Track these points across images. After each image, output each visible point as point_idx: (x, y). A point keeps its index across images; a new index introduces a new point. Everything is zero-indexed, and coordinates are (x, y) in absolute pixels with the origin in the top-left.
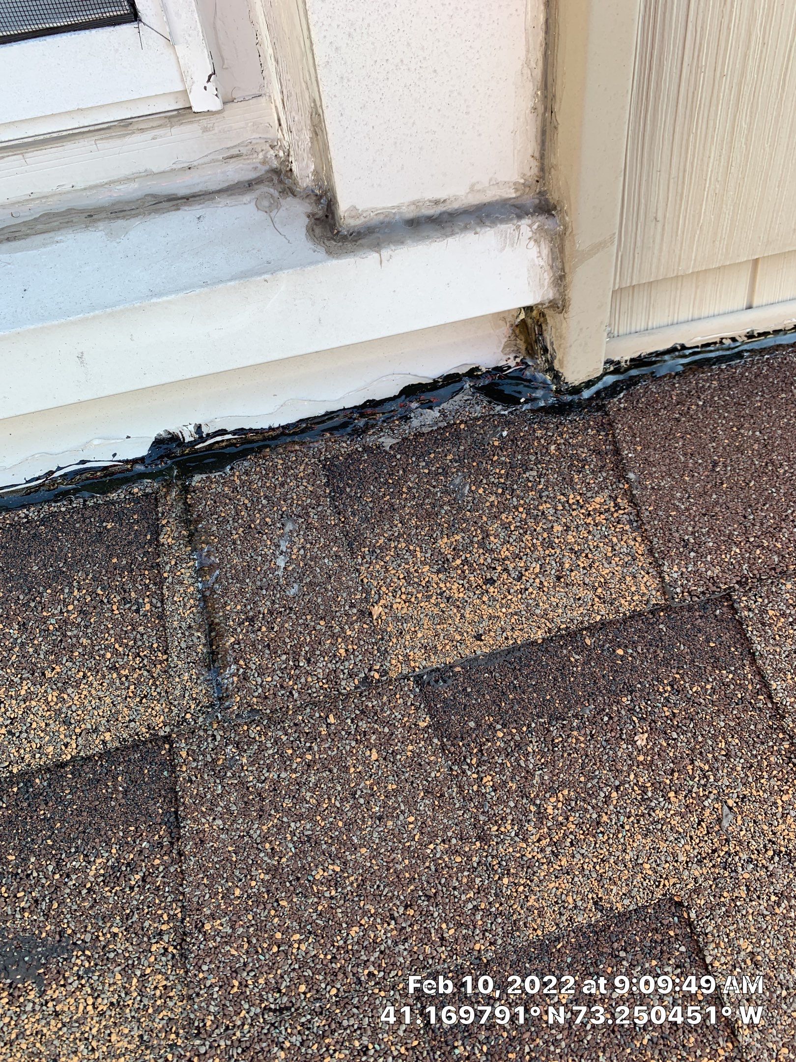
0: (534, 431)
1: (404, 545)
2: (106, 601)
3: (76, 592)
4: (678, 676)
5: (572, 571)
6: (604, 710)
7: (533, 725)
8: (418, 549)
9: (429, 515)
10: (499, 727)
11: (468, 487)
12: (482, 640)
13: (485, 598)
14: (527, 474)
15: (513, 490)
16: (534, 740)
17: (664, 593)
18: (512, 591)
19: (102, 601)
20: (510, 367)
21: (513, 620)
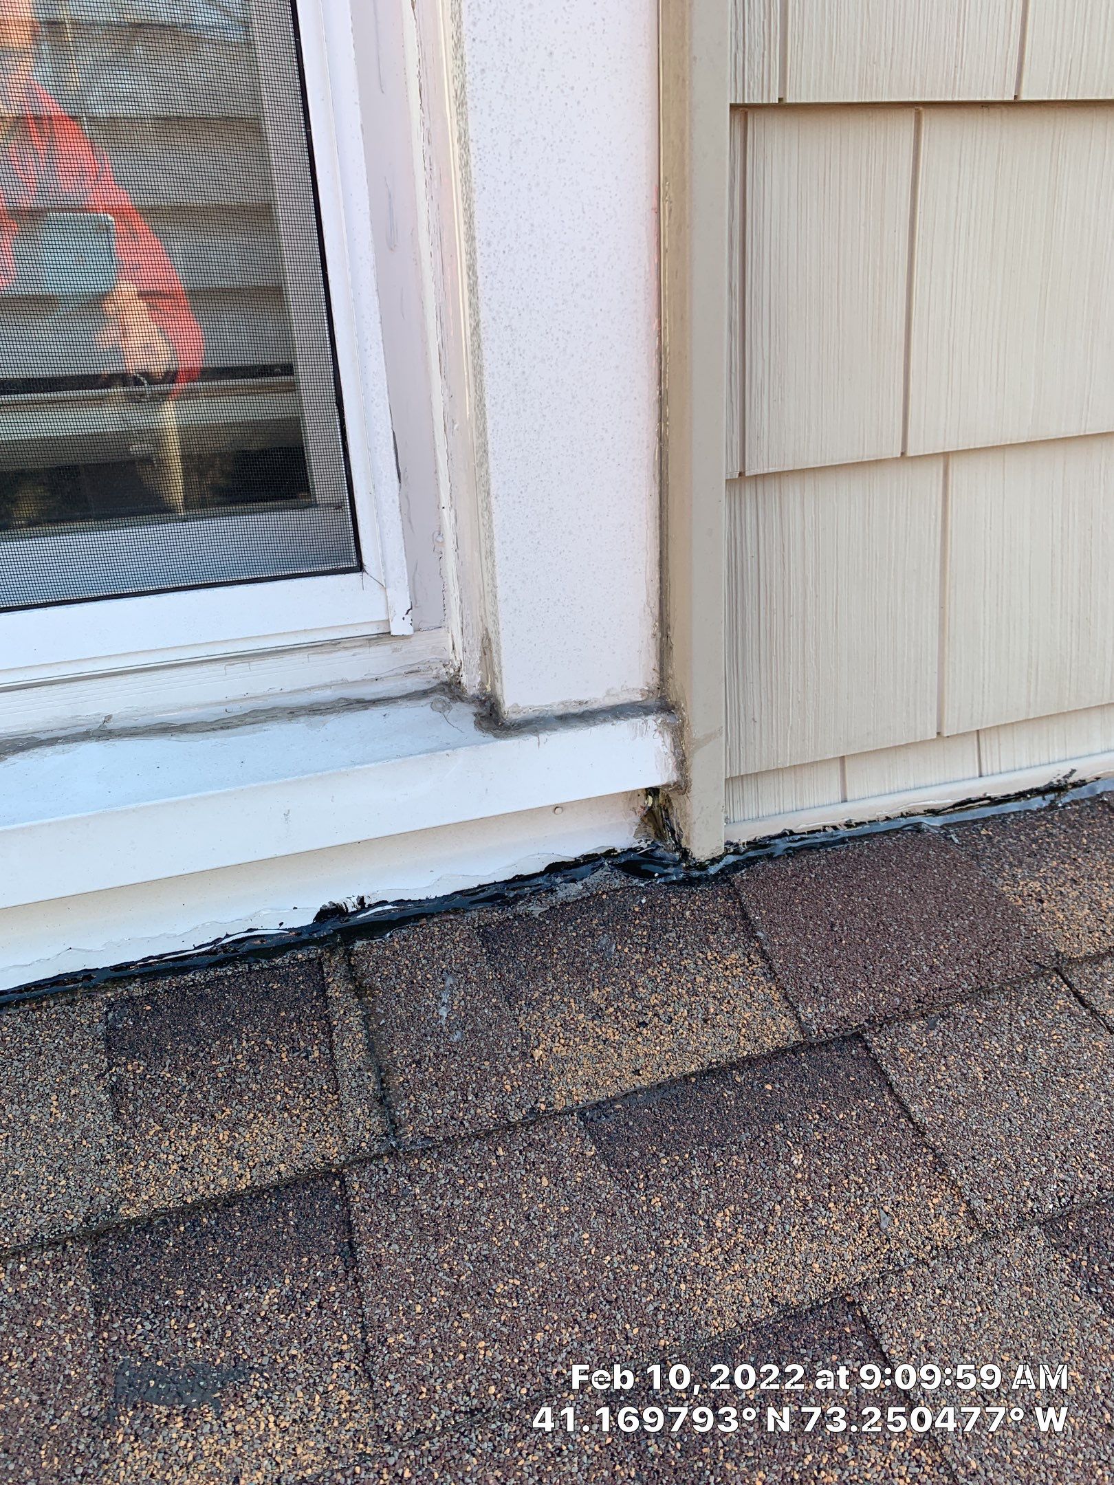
0: (670, 899)
1: (558, 997)
2: (274, 1050)
3: (244, 1043)
4: (824, 1106)
5: (717, 1014)
6: (759, 1136)
7: (695, 1152)
8: (572, 1000)
9: (580, 972)
10: (662, 1155)
11: (614, 947)
12: (640, 1075)
13: (639, 1039)
14: (667, 936)
15: (656, 949)
16: (697, 1165)
17: (802, 1032)
18: (664, 1032)
19: (271, 1051)
20: (642, 849)
21: (667, 1057)
